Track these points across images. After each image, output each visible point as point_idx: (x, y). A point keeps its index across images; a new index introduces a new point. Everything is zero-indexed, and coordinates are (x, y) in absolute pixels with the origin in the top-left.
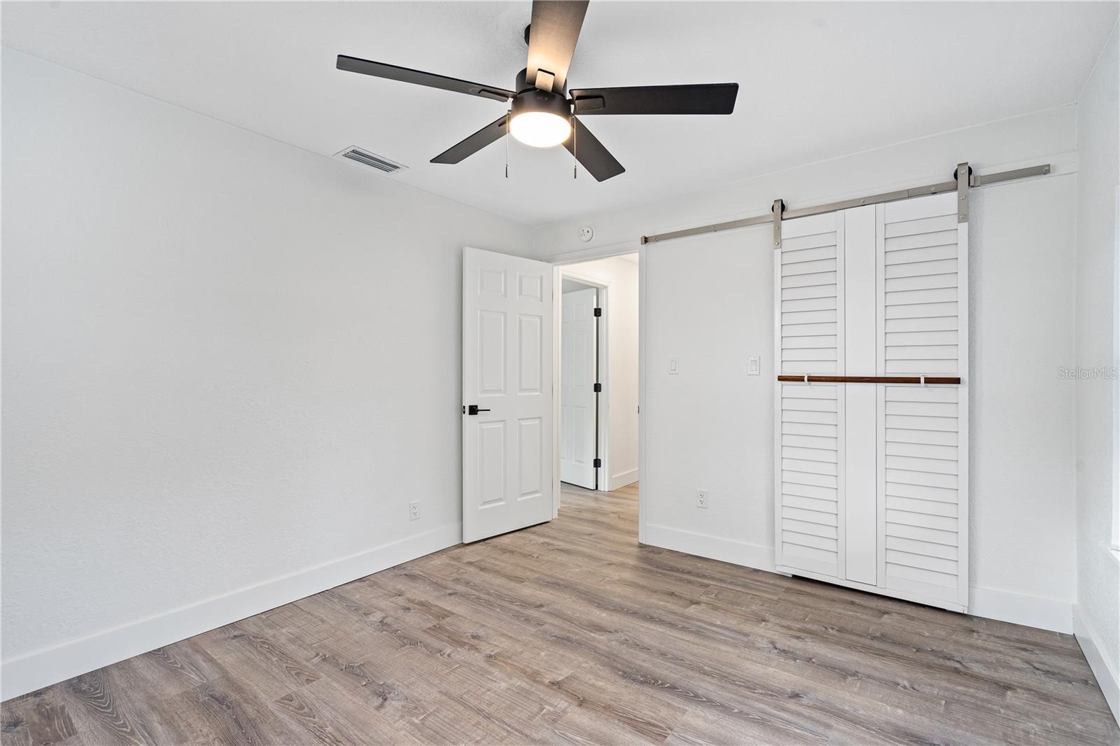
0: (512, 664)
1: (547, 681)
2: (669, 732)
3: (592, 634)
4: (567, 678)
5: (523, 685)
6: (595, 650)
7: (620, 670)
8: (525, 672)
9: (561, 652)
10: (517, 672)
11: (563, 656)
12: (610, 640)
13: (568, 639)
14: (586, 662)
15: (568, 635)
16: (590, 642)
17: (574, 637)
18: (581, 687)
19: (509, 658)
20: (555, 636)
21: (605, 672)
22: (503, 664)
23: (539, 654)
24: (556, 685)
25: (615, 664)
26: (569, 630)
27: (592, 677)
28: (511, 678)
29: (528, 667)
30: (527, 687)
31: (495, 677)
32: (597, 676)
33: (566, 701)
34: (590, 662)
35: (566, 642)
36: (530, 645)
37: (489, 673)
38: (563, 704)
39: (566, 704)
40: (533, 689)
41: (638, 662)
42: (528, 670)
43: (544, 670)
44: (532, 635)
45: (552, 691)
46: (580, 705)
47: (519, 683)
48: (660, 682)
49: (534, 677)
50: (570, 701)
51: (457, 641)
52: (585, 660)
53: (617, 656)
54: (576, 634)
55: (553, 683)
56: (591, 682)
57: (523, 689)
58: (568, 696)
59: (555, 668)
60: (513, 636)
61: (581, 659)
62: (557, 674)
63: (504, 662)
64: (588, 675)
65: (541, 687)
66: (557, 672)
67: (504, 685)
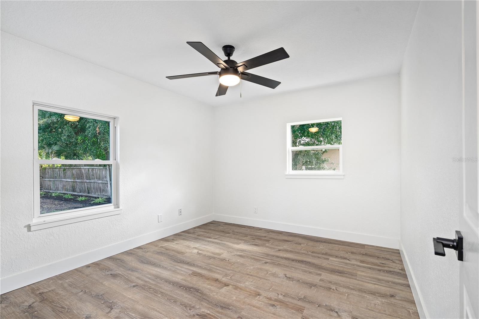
0: (247, 292)
1: (230, 286)
2: (190, 274)
3: (208, 312)
4: (222, 288)
5: (239, 284)
6: (209, 302)
7: (200, 292)
8: (240, 289)
9: (226, 300)
10: (244, 289)
11: (224, 297)
12: (200, 308)
13: (222, 308)
14: (214, 295)
15: (223, 311)
16: (210, 306)
17: (219, 309)
18: (217, 285)
19: (250, 295)
20: (230, 309)
21: (206, 291)
22: (251, 292)
23: (236, 298)
24: (227, 285)
25: (201, 295)
26: (221, 314)
27: (212, 289)
28: (245, 286)
29: (239, 291)
30: (238, 284)
31: (252, 286)
32: (210, 290)
33: (223, 280)
34: (212, 295)
35: (224, 306)
36: (242, 302)
37: (255, 288)
38: (224, 279)
39: (222, 279)
40: (235, 283)
41: (190, 297)
42: (239, 290)
43: (232, 290)
44: (243, 309)
45: (228, 283)
46: (217, 279)
47: (241, 285)
48: (184, 289)
49: (236, 288)
50: (221, 280)
51: (281, 302)
52: (214, 296)
53: (199, 299)
54: (218, 311)
55: (228, 285)
56: (213, 287)
57: (239, 283)
58: (222, 282)
59: (228, 292)
60: (253, 308)
61: (216, 296)
62: (227, 289)
63: (251, 293)
64: (214, 289)
65: (232, 284)
66: (226, 290)
67: (247, 283)
